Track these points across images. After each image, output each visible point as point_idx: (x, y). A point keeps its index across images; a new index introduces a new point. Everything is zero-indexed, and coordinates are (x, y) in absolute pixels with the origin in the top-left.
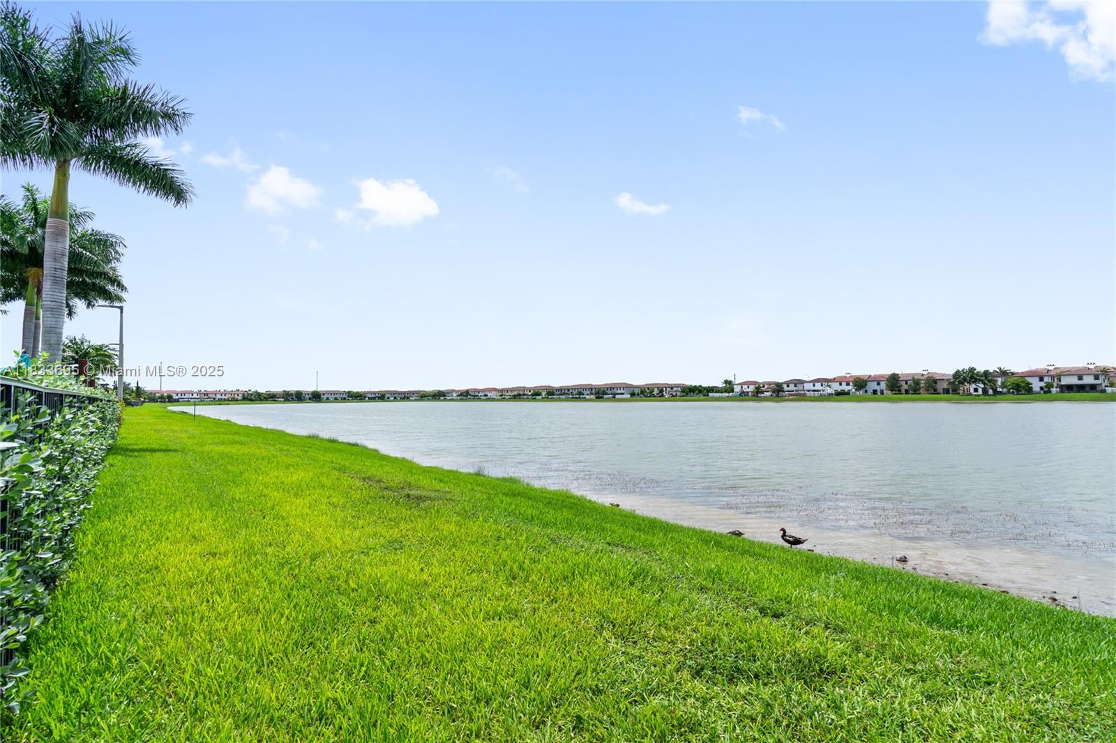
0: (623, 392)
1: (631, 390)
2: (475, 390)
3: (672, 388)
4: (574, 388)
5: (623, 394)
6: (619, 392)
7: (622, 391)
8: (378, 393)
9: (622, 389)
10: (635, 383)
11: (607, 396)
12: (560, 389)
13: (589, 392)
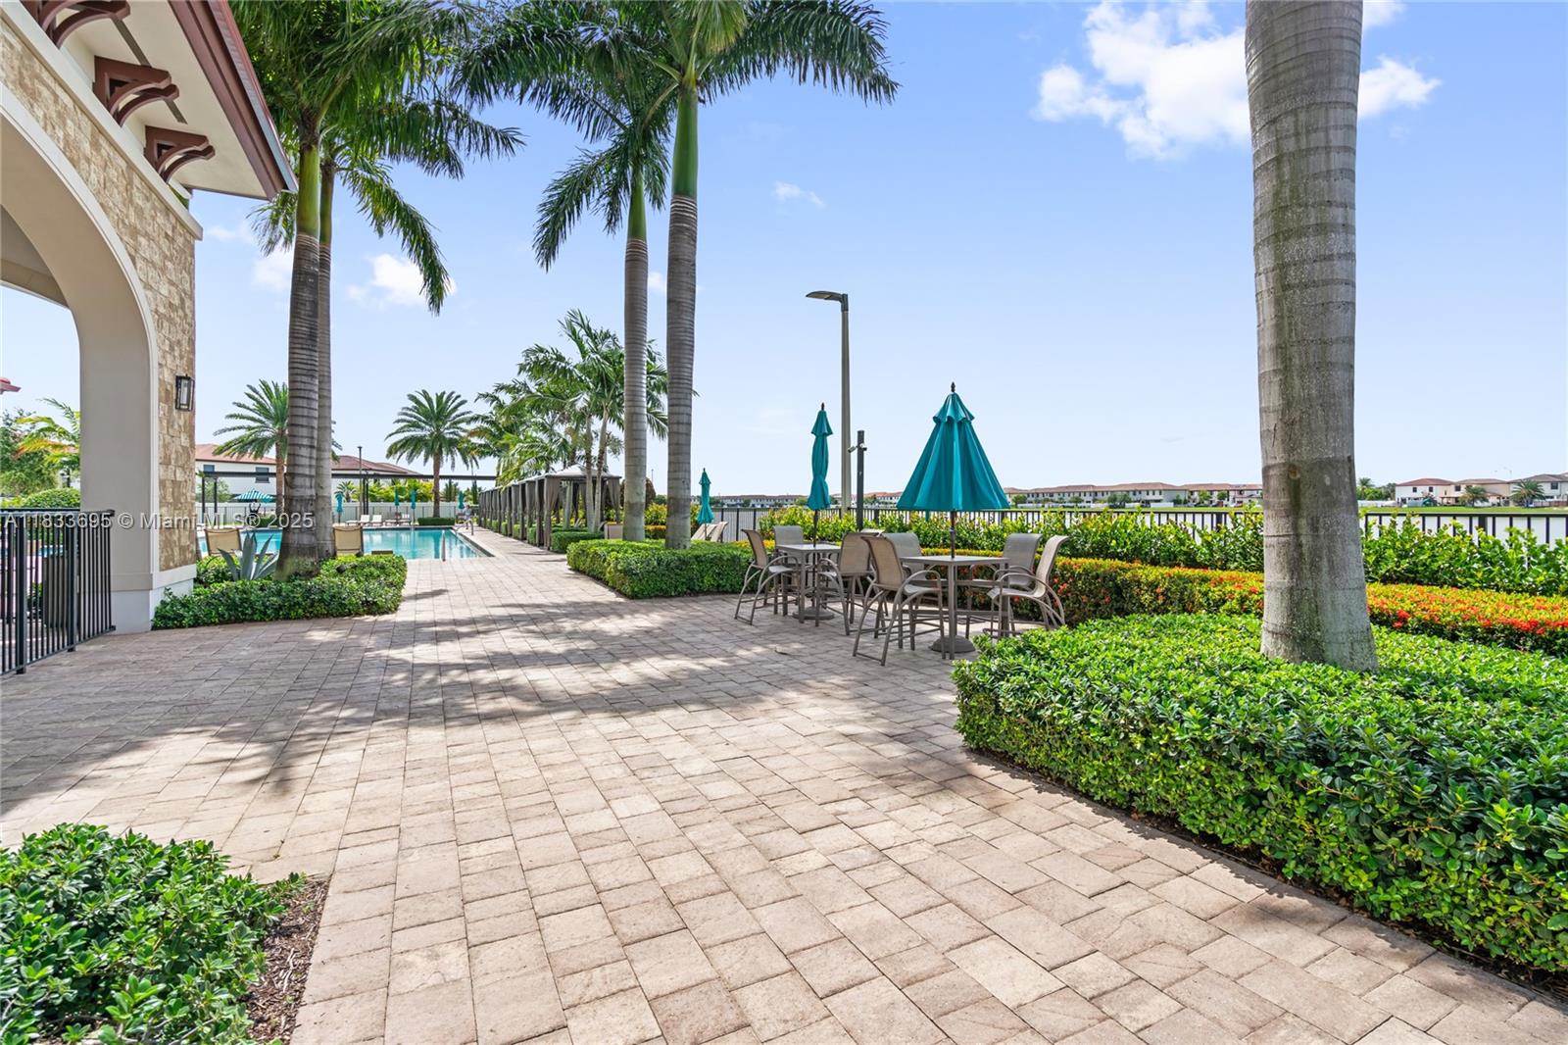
0: (1160, 497)
1: (1174, 495)
2: (885, 495)
3: (1241, 492)
4: (1063, 491)
5: (1159, 501)
6: (1151, 497)
7: (1157, 496)
8: (741, 498)
9: (1157, 493)
10: (1178, 484)
11: (1132, 504)
12: (1036, 494)
13: (1090, 499)
